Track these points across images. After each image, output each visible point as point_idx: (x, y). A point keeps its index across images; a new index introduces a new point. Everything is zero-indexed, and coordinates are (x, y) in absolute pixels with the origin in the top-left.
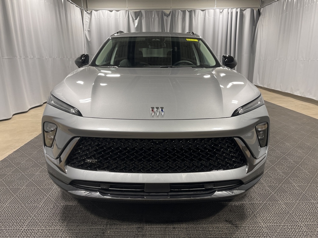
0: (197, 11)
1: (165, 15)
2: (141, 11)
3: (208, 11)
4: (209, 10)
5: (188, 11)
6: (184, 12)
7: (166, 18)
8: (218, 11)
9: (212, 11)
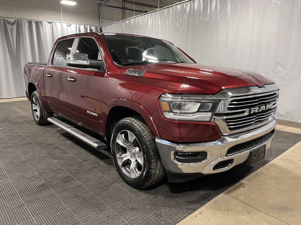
0: (44, 23)
4: (56, 23)
5: (34, 21)
6: (30, 23)
8: (65, 25)
9: (59, 25)
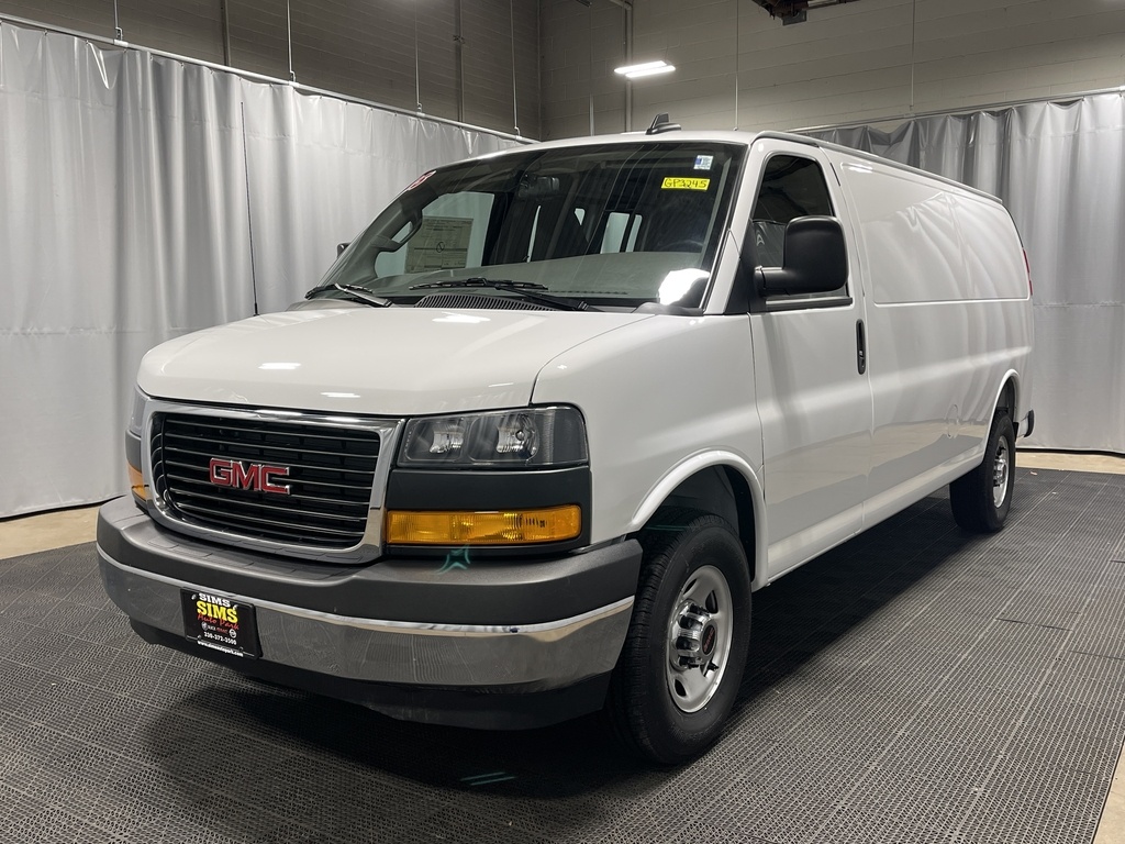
0: (1035, 110)
1: (877, 139)
3: (1093, 106)
4: (1095, 98)
5: (992, 113)
6: (970, 122)
9: (1110, 103)
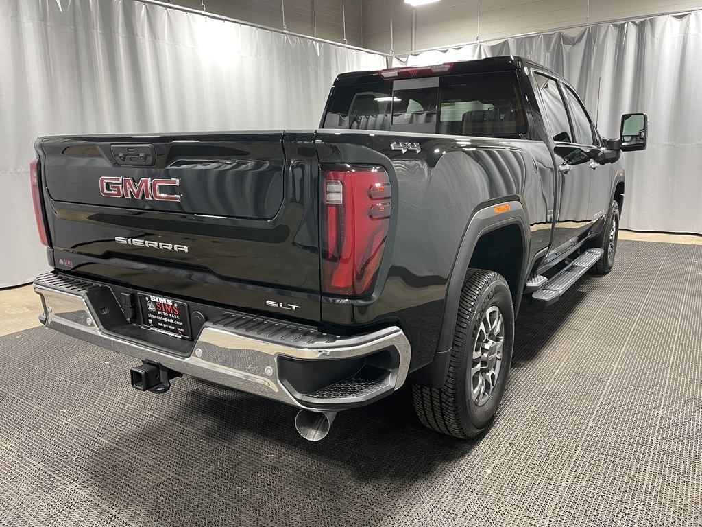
1: (567, 40)
2: (505, 44)
7: (568, 50)
